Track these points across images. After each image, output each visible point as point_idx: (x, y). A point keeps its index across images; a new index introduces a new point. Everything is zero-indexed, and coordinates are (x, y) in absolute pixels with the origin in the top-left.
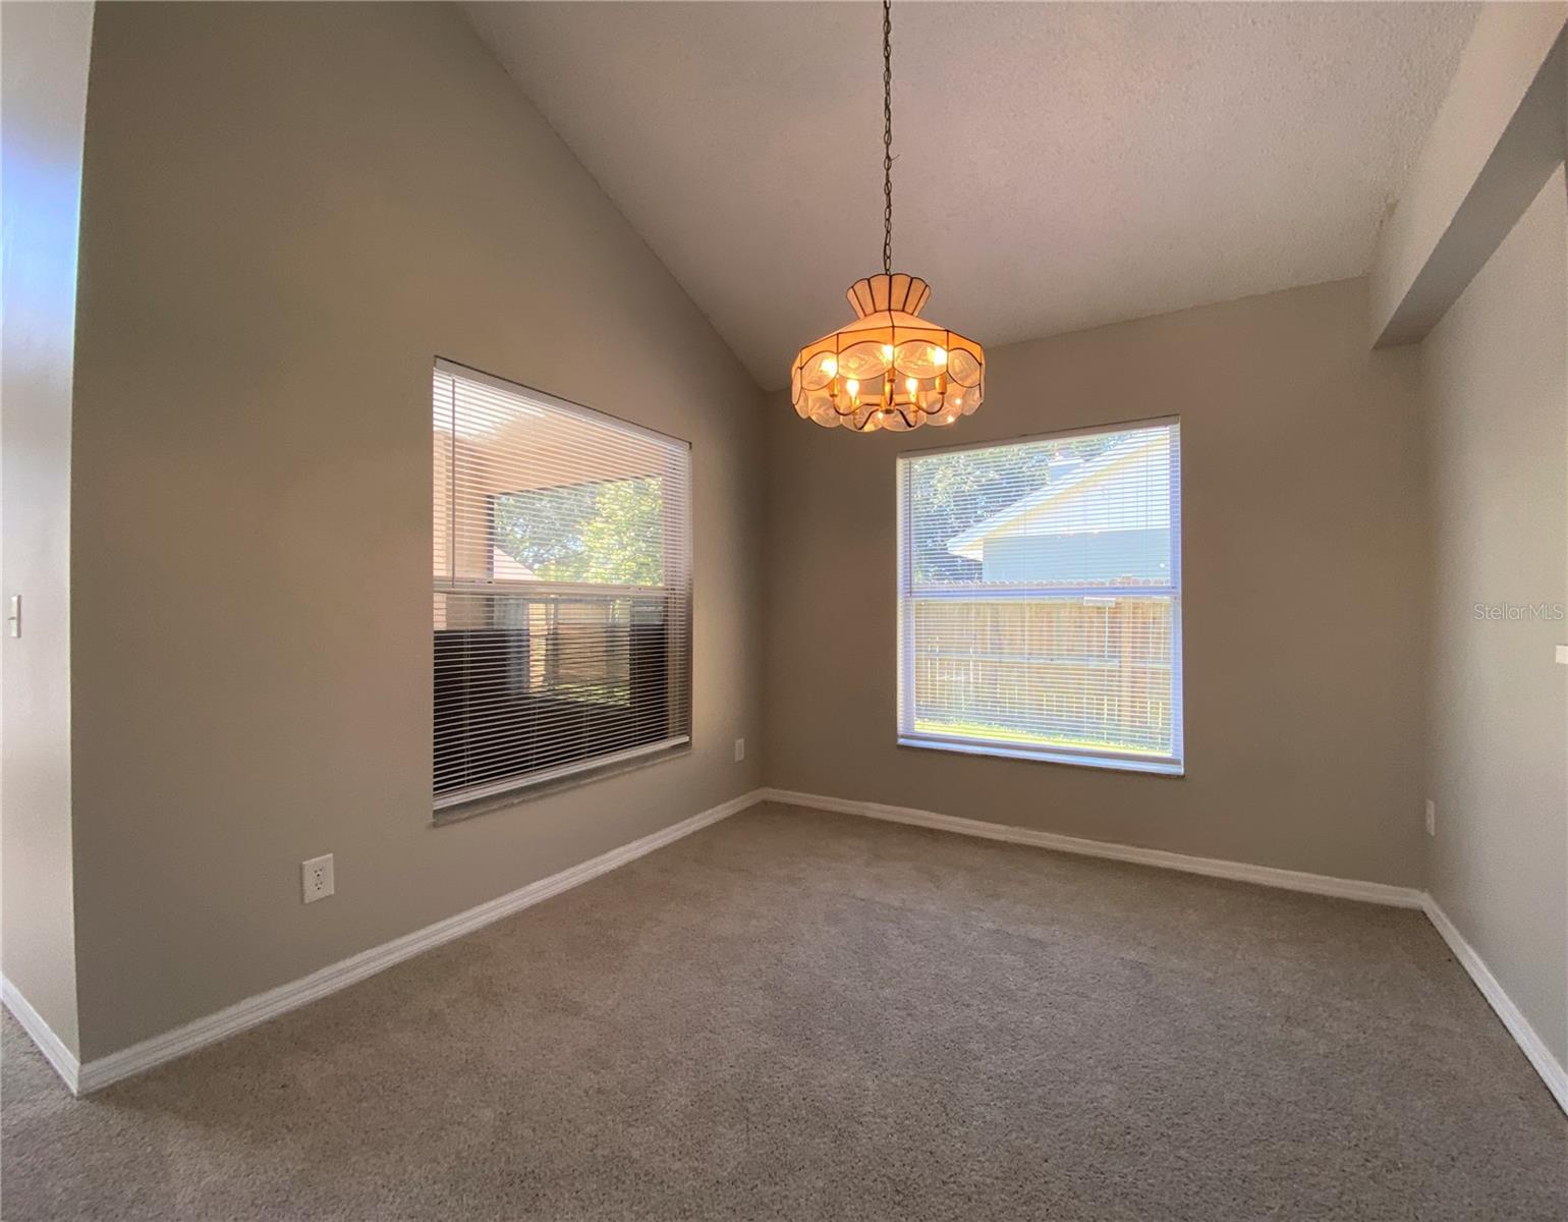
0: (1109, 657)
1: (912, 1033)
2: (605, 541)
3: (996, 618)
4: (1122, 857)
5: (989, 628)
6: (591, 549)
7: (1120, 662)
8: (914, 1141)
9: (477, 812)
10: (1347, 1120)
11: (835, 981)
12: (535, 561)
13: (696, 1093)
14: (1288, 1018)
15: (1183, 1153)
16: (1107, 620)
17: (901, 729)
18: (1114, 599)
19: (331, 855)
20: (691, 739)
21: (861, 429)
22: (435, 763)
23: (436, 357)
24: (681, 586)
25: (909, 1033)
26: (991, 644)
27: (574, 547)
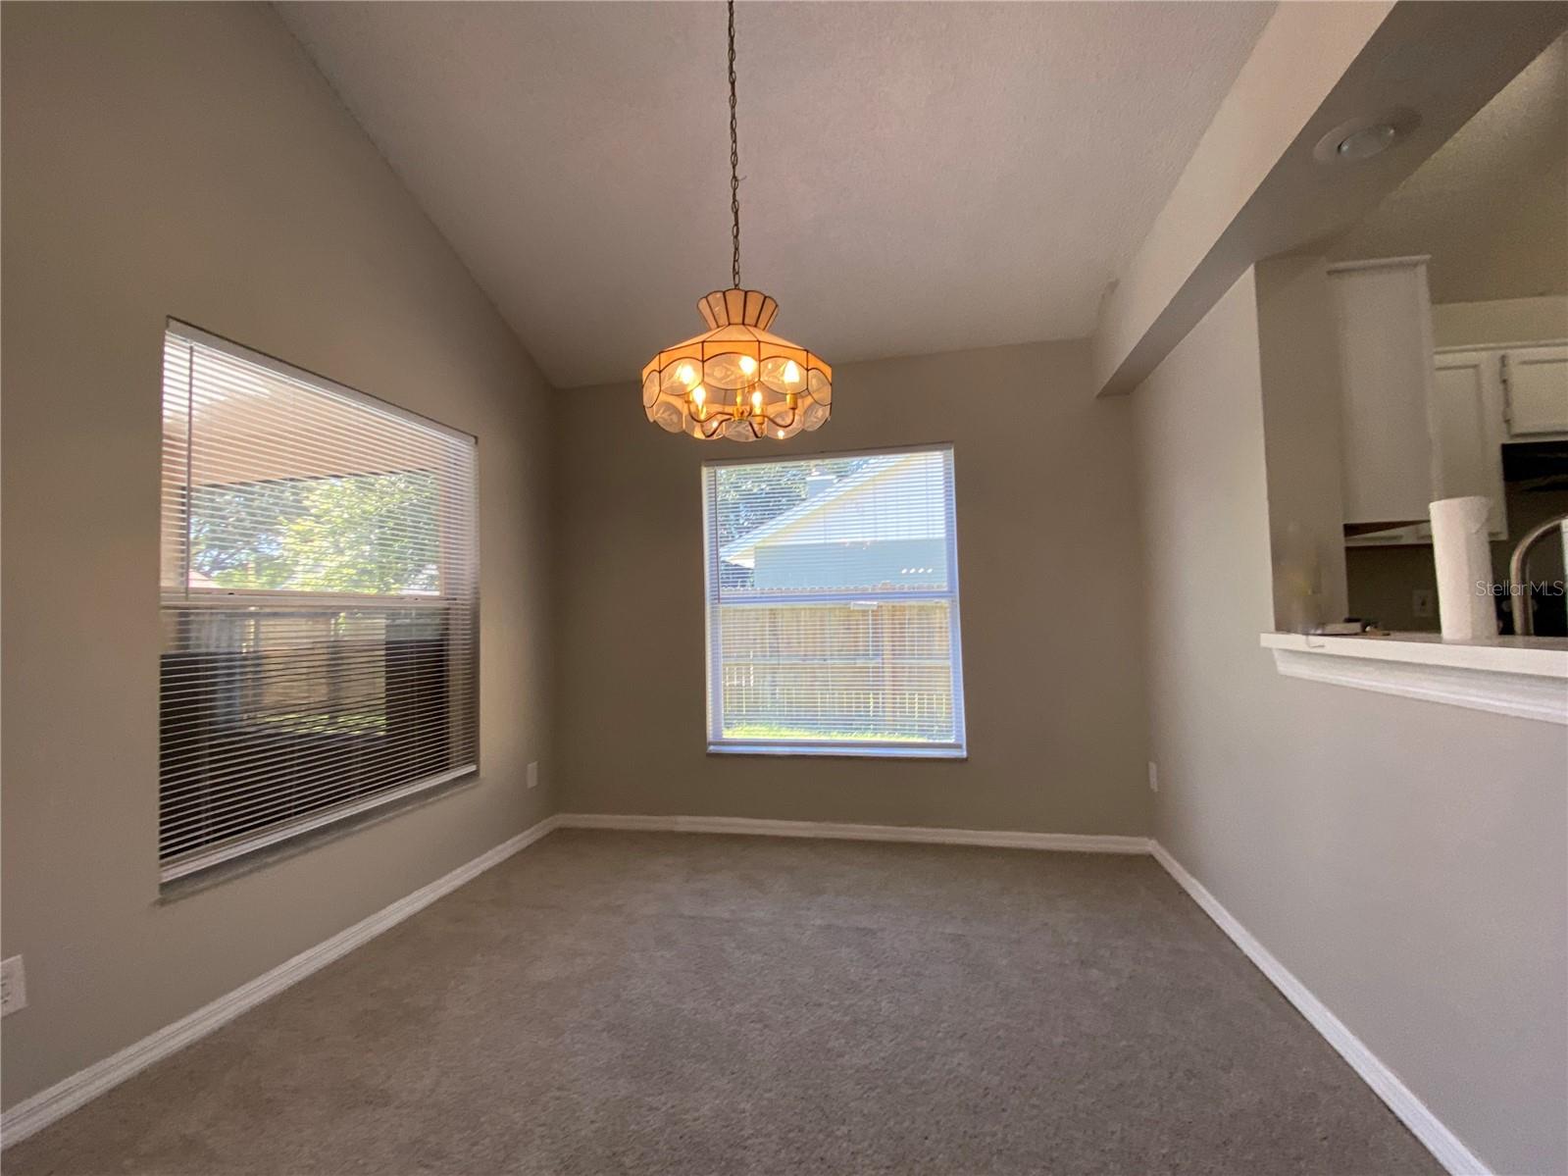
0: (874, 655)
1: (773, 1043)
2: (316, 543)
3: (774, 622)
4: (938, 839)
5: (767, 629)
6: (297, 553)
7: (883, 659)
8: (803, 1152)
9: (221, 878)
10: (1148, 1041)
11: (683, 1007)
12: (213, 569)
13: (558, 1161)
14: (1082, 962)
15: (1034, 1101)
16: (870, 622)
17: (710, 736)
18: (875, 603)
19: (19, 957)
20: (478, 767)
21: (709, 436)
22: (162, 824)
23: (169, 317)
24: (465, 594)
25: (770, 1044)
26: (770, 647)
27: (267, 551)
